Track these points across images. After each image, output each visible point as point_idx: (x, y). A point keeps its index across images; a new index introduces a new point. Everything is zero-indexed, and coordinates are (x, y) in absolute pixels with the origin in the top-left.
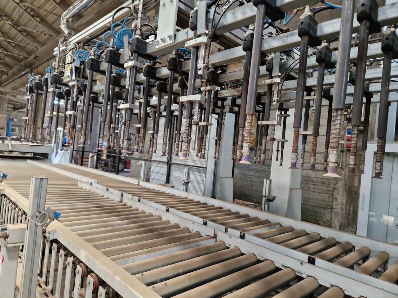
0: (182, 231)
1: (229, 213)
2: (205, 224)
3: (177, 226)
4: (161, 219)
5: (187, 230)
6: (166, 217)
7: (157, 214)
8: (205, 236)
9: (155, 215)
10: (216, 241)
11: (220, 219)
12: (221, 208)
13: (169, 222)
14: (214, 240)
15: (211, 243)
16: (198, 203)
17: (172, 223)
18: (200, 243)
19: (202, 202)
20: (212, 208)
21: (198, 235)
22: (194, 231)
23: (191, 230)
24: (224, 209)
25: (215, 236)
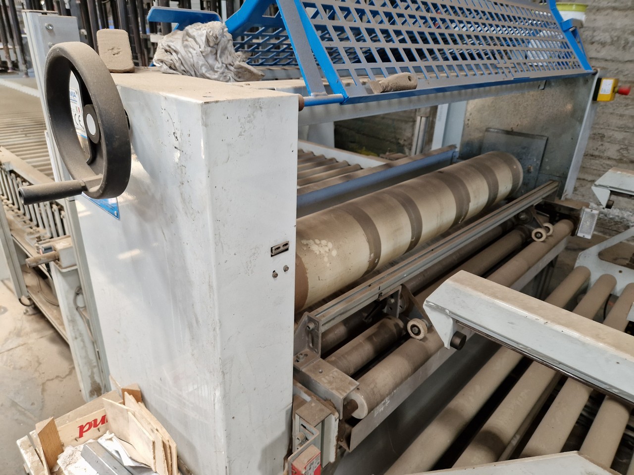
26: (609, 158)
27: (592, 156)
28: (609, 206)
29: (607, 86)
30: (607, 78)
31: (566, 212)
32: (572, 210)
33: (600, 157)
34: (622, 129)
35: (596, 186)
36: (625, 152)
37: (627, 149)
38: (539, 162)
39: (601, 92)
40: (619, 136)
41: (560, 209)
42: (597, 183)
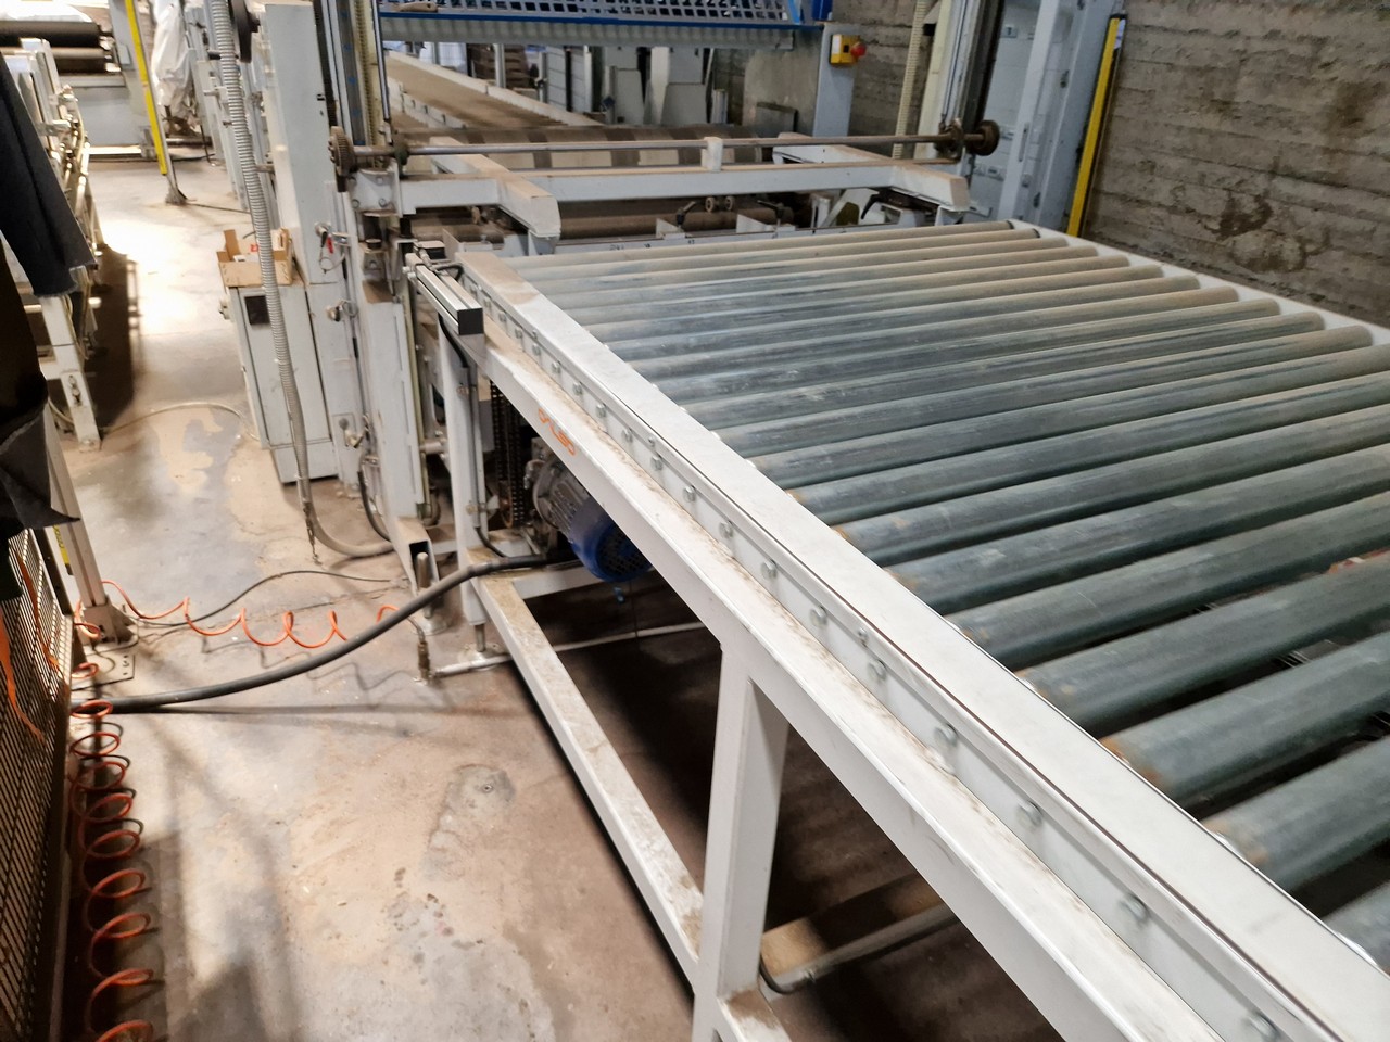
26: (1160, 205)
27: (1138, 201)
33: (1148, 203)
34: (1180, 152)
36: (1180, 194)
37: (1183, 188)
39: (833, 52)
40: (1174, 164)
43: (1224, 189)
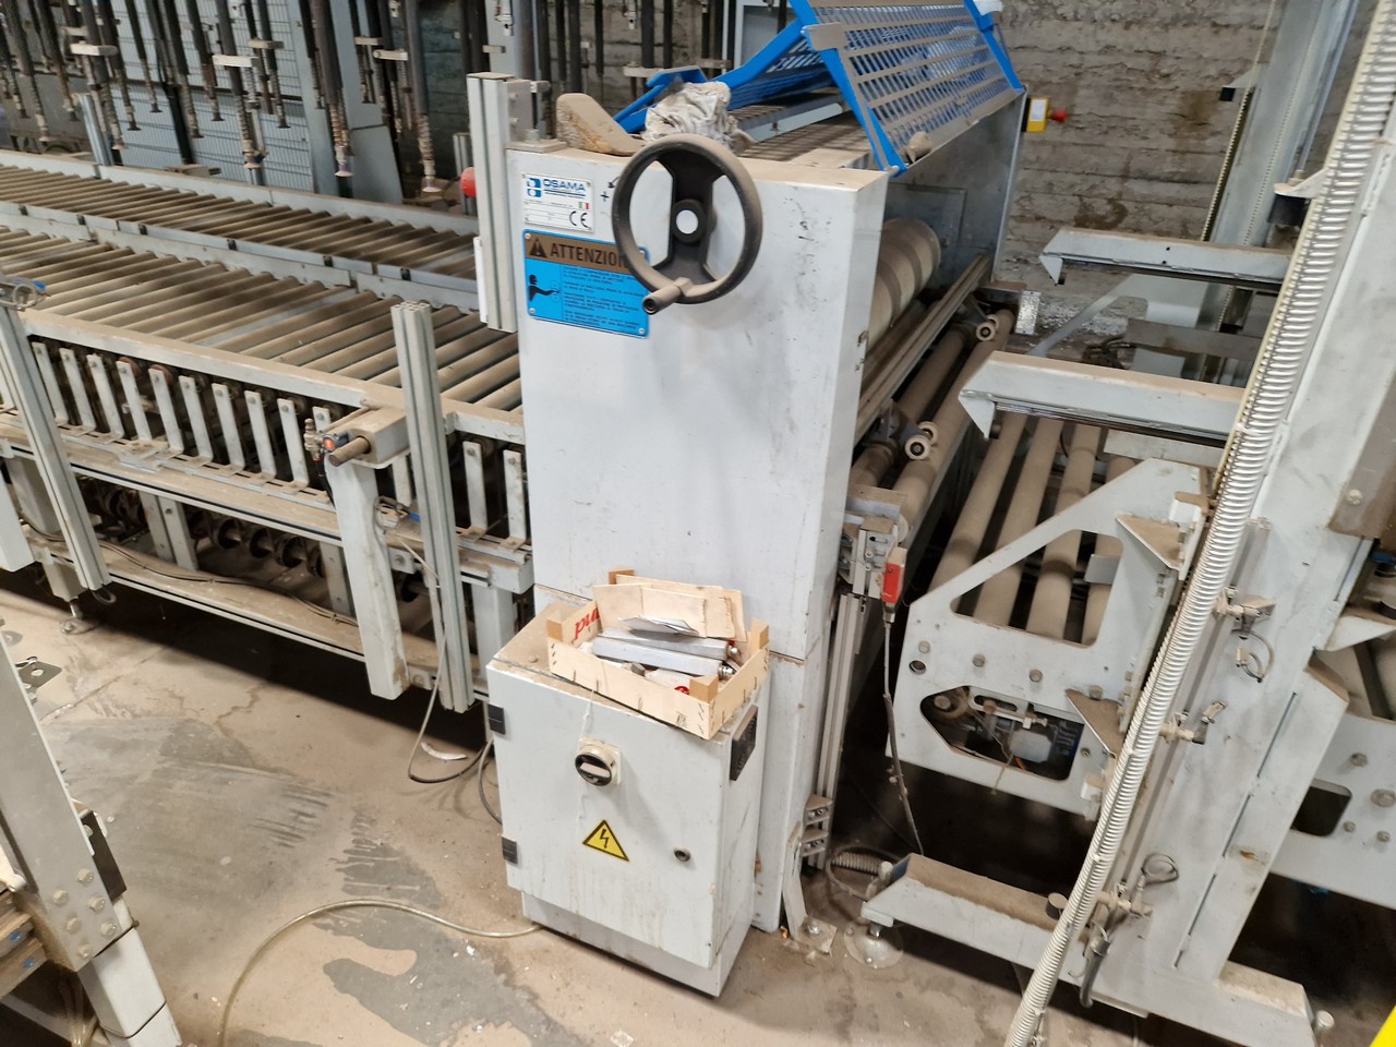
0: (284, 285)
1: (386, 229)
2: (329, 263)
3: (269, 278)
4: (223, 268)
5: (293, 281)
6: (235, 262)
7: (211, 259)
8: (334, 288)
9: (208, 263)
10: (358, 292)
11: (363, 249)
12: (367, 220)
13: (246, 273)
14: (353, 291)
15: (349, 296)
16: (304, 216)
17: (256, 272)
18: (326, 300)
19: (315, 209)
20: (343, 223)
21: (319, 286)
22: (310, 282)
23: (301, 282)
24: (376, 221)
25: (354, 285)
28: (1061, 282)
29: (1039, 108)
30: (1038, 97)
31: (1000, 300)
32: (1008, 295)
35: (1045, 254)
38: (957, 230)
39: (1031, 119)
41: (992, 297)
42: (1046, 250)
43: (1074, 195)
